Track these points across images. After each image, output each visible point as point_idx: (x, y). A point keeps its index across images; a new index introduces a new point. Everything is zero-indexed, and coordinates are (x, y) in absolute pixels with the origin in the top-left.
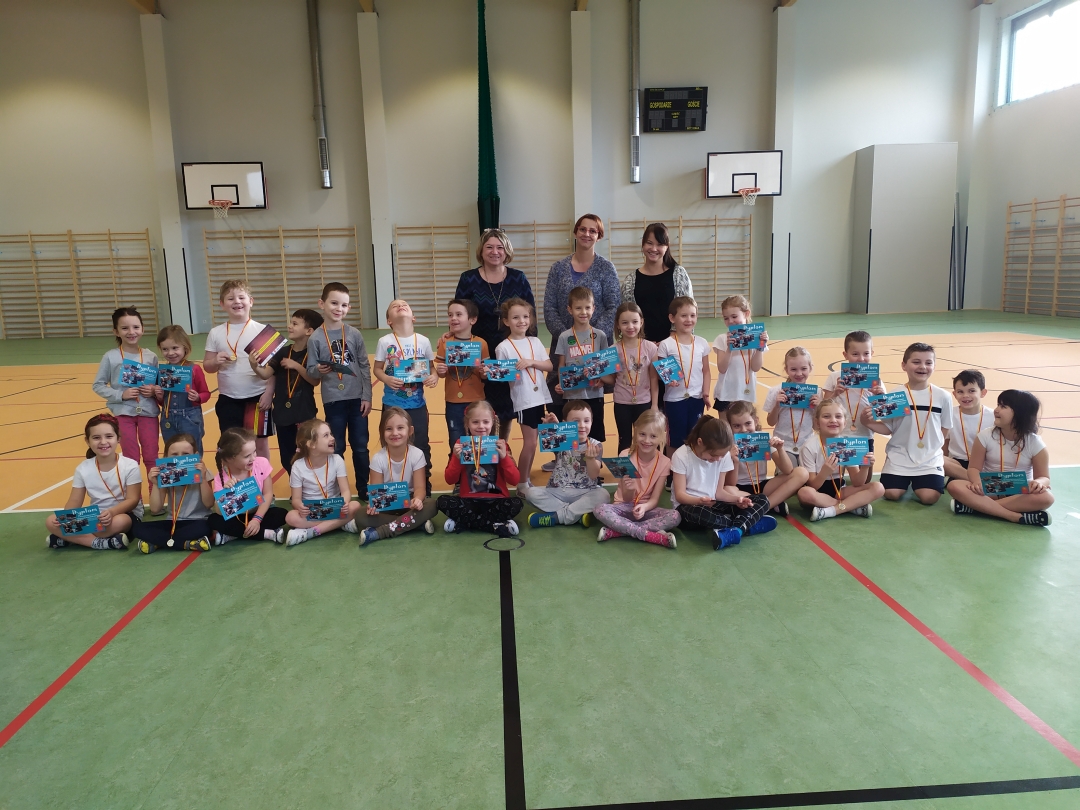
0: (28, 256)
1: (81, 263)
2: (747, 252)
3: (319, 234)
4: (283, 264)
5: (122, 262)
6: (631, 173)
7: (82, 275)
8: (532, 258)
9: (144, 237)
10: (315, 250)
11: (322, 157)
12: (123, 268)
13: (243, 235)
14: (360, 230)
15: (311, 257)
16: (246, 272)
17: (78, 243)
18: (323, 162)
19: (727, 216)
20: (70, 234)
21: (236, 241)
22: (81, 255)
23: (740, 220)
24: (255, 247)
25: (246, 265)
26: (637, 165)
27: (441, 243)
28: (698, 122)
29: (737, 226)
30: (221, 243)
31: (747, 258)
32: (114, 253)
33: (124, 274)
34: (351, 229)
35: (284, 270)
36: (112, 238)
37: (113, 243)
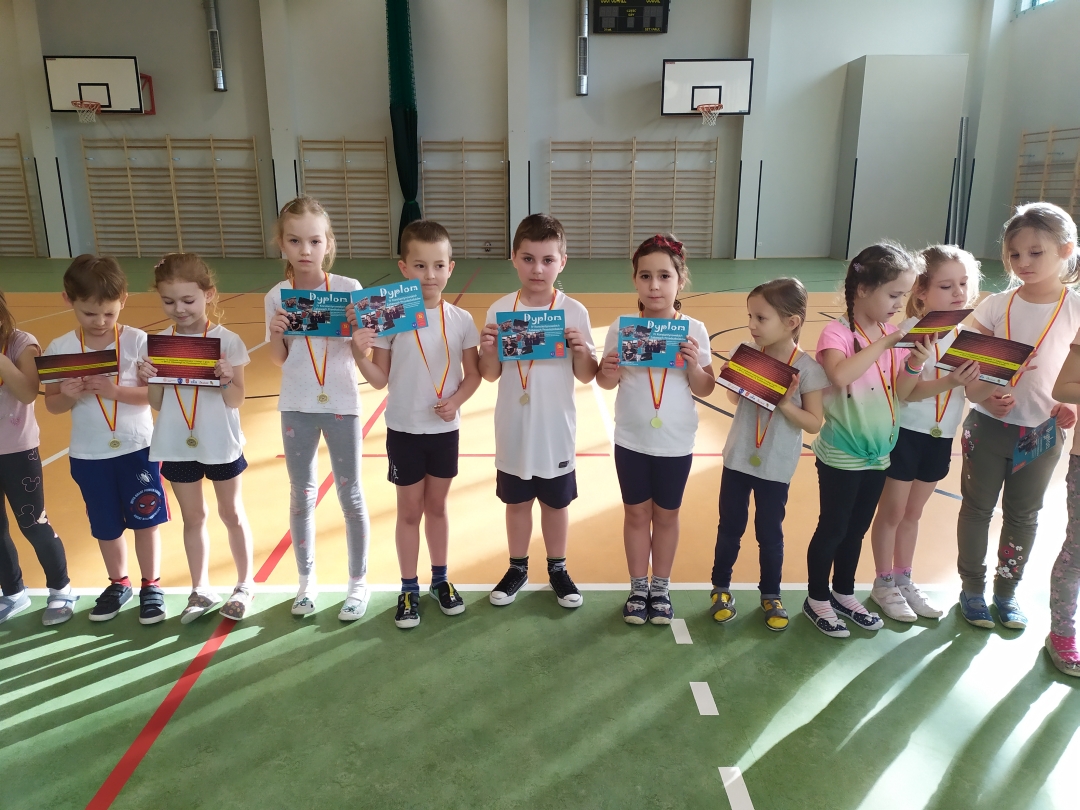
2: (711, 182)
3: (212, 145)
4: (172, 180)
6: (578, 83)
8: (459, 182)
9: (14, 143)
10: (209, 165)
11: (212, 52)
13: (125, 144)
14: (258, 143)
15: (205, 172)
16: (131, 187)
18: (215, 59)
19: (691, 138)
21: (118, 151)
23: (706, 143)
24: (142, 158)
25: (130, 179)
26: (585, 74)
27: (355, 161)
28: (659, 23)
29: (702, 151)
30: (102, 152)
31: (713, 189)
34: (250, 141)
35: (173, 187)
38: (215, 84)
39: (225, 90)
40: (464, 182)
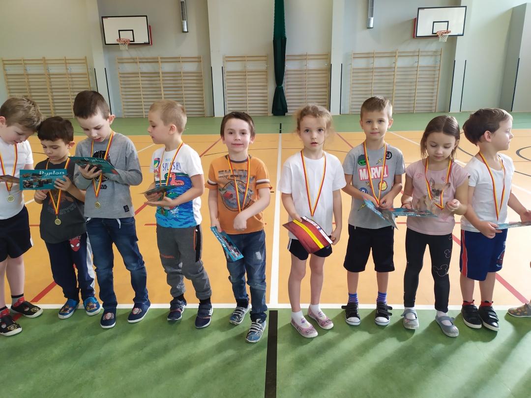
0: (22, 72)
1: (51, 77)
2: (437, 72)
3: (181, 60)
4: (161, 78)
5: (73, 76)
6: (368, 21)
7: (53, 83)
8: (305, 76)
9: (84, 61)
10: (179, 70)
11: (182, 12)
12: (74, 79)
13: (138, 61)
14: (204, 59)
15: (176, 74)
16: (141, 82)
17: (49, 65)
18: (183, 16)
19: (426, 49)
21: (135, 64)
22: (51, 71)
23: (435, 52)
24: (146, 68)
25: (140, 79)
26: (372, 16)
27: (251, 66)
29: (432, 56)
30: (126, 65)
31: (437, 76)
32: (69, 71)
33: (75, 83)
34: (199, 58)
35: (161, 82)
36: (67, 62)
37: (68, 65)
38: (183, 29)
39: (188, 32)
40: (307, 76)
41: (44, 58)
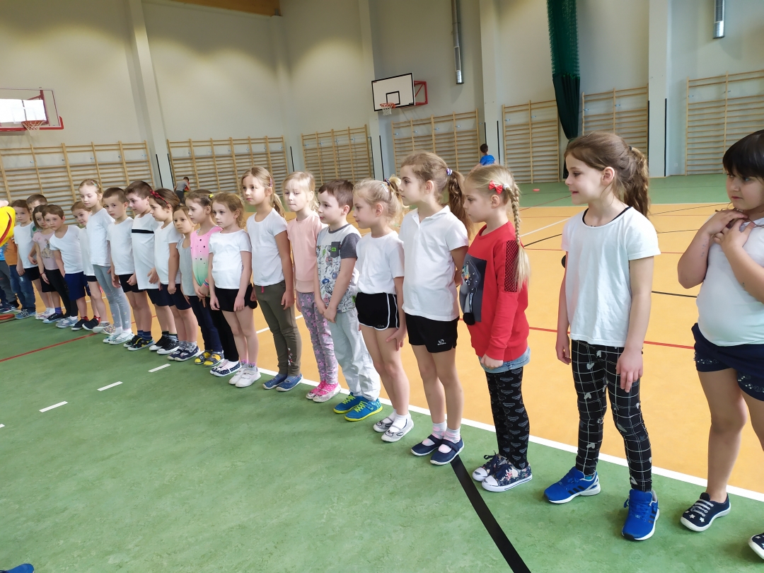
0: (316, 146)
1: (339, 149)
3: (454, 118)
4: (434, 141)
5: (357, 147)
6: (716, 27)
7: (340, 155)
8: (611, 122)
9: (364, 130)
10: (452, 130)
11: (456, 61)
12: (357, 150)
13: (412, 123)
15: (450, 135)
16: (413, 148)
17: (337, 137)
18: (457, 65)
20: (333, 132)
21: (409, 128)
22: (340, 143)
24: (421, 131)
25: (414, 144)
26: (721, 19)
27: (538, 116)
30: (402, 130)
32: (352, 141)
33: (358, 153)
34: (474, 112)
35: (434, 146)
36: (351, 132)
37: (351, 135)
38: (457, 80)
39: (462, 83)
40: (615, 121)
41: (333, 130)
